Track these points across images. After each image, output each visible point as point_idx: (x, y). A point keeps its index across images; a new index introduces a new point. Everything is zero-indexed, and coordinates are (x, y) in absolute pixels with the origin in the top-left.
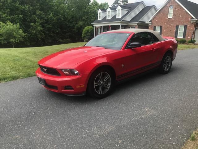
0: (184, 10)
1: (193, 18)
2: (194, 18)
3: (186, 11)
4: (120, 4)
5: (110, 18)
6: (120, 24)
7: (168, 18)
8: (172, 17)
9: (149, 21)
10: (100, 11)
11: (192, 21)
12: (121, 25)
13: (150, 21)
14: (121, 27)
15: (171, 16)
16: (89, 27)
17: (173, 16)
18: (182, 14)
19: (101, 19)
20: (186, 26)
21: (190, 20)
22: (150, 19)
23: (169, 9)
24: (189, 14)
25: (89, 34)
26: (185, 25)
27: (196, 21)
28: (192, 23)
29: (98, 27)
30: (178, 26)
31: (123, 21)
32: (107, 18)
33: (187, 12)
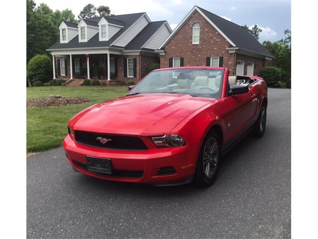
0: (217, 31)
1: (231, 46)
2: (234, 45)
3: (219, 34)
4: (94, 13)
5: (86, 40)
6: (107, 52)
7: (193, 43)
8: (198, 43)
9: (160, 48)
10: (63, 26)
11: (231, 50)
12: (111, 55)
13: (162, 49)
14: (110, 57)
15: (196, 41)
16: (41, 56)
17: (200, 40)
18: (215, 38)
19: (66, 41)
20: (222, 57)
21: (227, 48)
22: (163, 45)
23: (192, 28)
24: (225, 39)
25: (41, 71)
26: (220, 57)
27: (236, 50)
28: (231, 54)
29: (61, 58)
30: (210, 58)
31: (112, 46)
32: (80, 41)
33: (221, 35)
